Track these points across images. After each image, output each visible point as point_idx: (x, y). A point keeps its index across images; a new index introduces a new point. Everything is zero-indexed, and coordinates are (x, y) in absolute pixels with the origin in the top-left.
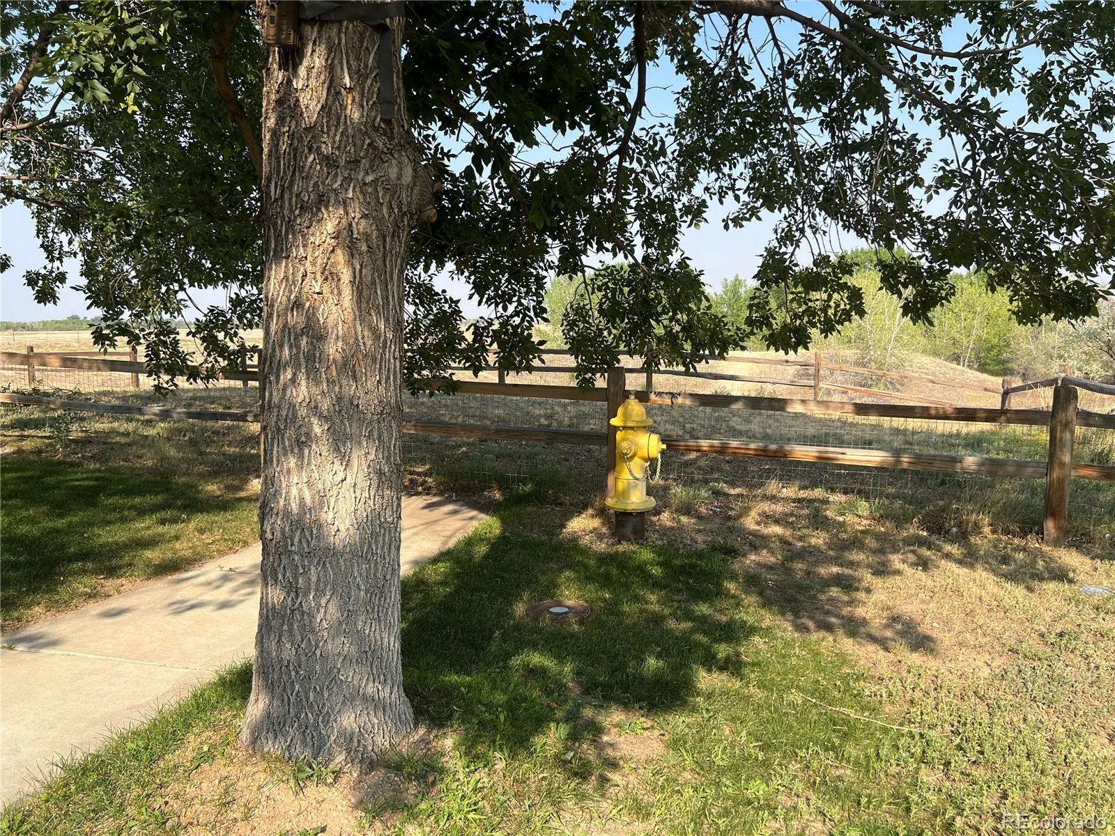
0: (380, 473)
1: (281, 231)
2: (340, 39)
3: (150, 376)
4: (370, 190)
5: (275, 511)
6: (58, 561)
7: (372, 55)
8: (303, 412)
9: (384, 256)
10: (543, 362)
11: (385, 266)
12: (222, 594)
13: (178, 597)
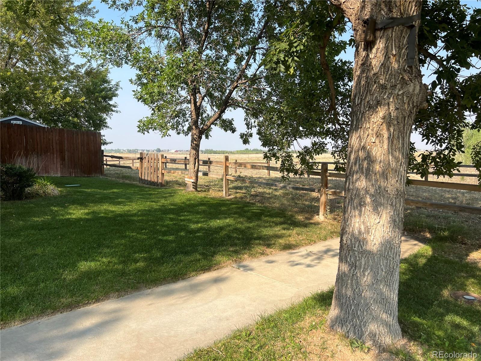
0: (395, 221)
1: (359, 117)
2: (392, 35)
3: (281, 172)
4: (400, 97)
5: (348, 232)
6: (251, 239)
7: (406, 39)
8: (362, 192)
9: (404, 126)
10: (459, 171)
11: (404, 130)
12: (308, 261)
13: (292, 259)
